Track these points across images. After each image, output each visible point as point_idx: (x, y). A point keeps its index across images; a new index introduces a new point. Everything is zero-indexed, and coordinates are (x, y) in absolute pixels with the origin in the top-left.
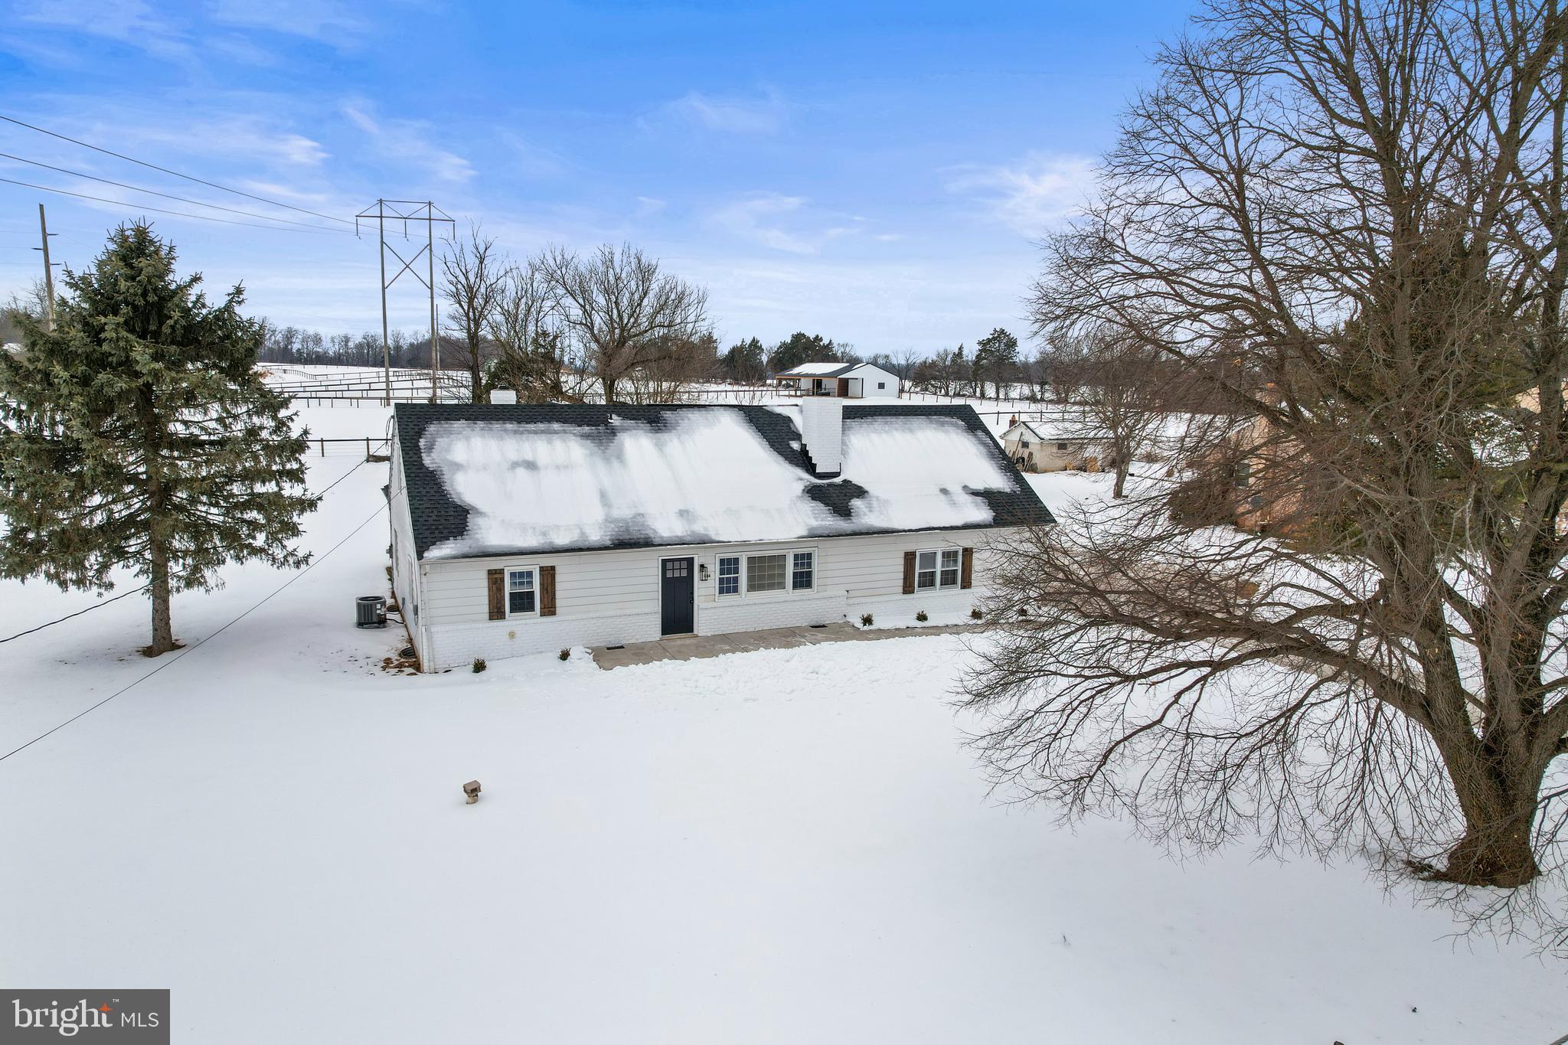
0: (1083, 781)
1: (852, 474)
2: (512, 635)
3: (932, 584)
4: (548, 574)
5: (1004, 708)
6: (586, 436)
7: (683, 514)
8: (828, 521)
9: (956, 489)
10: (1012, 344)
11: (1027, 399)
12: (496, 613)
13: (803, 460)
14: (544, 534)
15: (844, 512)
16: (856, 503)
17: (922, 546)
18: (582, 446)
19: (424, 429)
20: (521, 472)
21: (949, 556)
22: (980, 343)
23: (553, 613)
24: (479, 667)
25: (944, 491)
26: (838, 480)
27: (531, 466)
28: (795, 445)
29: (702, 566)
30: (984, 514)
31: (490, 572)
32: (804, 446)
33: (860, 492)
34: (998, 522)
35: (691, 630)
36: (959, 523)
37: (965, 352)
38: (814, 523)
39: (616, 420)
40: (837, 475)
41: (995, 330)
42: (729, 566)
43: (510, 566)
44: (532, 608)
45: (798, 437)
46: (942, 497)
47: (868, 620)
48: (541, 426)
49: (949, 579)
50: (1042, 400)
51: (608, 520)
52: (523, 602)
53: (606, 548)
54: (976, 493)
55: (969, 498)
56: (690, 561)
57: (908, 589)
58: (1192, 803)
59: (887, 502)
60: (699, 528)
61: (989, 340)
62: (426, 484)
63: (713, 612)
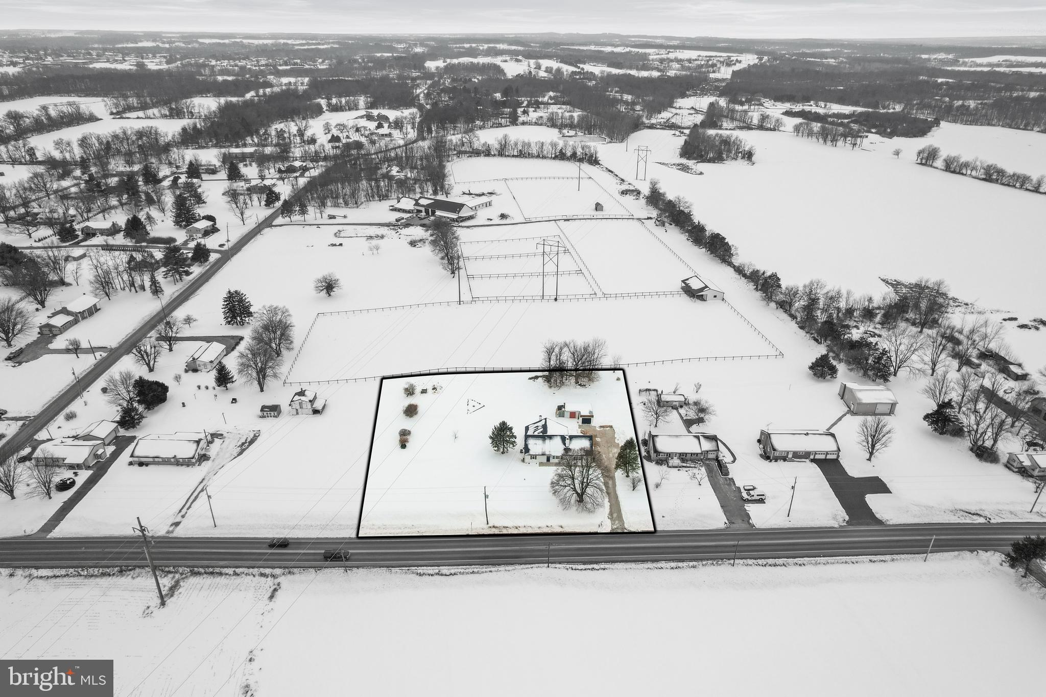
2: (532, 461)
13: (565, 444)
15: (566, 452)
18: (542, 442)
20: (536, 444)
24: (530, 463)
42: (554, 457)
43: (533, 455)
44: (534, 459)
48: (539, 439)
56: (550, 456)
60: (552, 453)
62: (526, 445)
63: (552, 460)
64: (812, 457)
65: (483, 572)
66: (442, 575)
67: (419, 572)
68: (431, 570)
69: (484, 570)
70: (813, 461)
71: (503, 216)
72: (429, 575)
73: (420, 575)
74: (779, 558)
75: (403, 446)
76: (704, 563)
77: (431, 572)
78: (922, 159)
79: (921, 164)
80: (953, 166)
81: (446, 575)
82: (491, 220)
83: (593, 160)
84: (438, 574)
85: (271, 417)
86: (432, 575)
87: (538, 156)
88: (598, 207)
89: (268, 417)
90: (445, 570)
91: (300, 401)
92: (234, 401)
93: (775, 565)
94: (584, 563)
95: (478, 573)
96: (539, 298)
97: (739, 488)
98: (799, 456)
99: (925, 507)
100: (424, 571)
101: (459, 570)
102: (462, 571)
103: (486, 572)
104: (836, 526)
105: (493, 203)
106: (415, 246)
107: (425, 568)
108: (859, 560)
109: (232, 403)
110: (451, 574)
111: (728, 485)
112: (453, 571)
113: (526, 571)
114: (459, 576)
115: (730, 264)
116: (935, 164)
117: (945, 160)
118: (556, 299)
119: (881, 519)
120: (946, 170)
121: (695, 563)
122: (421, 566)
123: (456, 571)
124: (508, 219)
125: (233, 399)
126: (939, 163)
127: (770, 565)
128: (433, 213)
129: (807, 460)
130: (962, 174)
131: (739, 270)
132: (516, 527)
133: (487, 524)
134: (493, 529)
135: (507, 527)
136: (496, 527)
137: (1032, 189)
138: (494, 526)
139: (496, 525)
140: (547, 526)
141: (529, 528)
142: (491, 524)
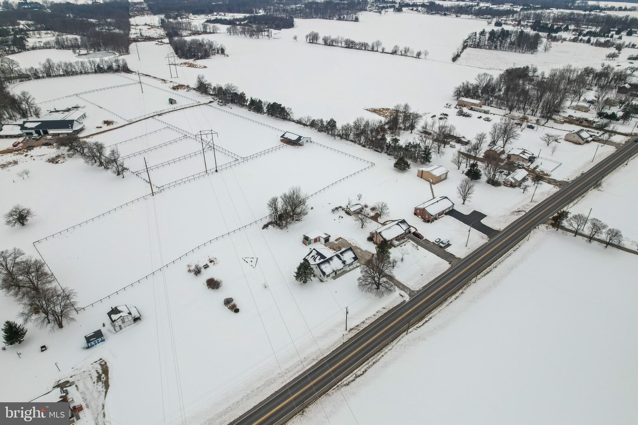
3: (351, 266)
4: (330, 275)
6: (328, 263)
7: (336, 267)
13: (341, 259)
14: (329, 272)
15: (345, 264)
16: (345, 262)
17: (350, 264)
19: (320, 266)
23: (330, 277)
24: (327, 281)
25: (351, 259)
27: (326, 267)
29: (337, 271)
34: (354, 260)
35: (337, 275)
36: (352, 261)
38: (343, 265)
39: (329, 260)
40: (343, 260)
42: (339, 270)
47: (347, 271)
51: (332, 270)
57: (349, 267)
59: (347, 261)
60: (337, 269)
62: (322, 271)
63: (338, 273)
64: (445, 212)
65: (379, 359)
66: (359, 376)
67: (345, 383)
68: (351, 377)
69: (378, 357)
70: (446, 214)
71: (107, 123)
72: (352, 381)
73: (348, 384)
74: (486, 268)
75: (237, 311)
76: (464, 288)
77: (352, 379)
78: (310, 40)
79: (310, 43)
80: (328, 42)
81: (361, 375)
82: (101, 127)
83: (126, 69)
84: (356, 377)
85: (99, 343)
86: (354, 380)
87: (81, 73)
88: (172, 101)
89: (96, 344)
90: (358, 371)
91: (122, 318)
92: (44, 348)
93: (488, 273)
94: (419, 321)
95: (377, 361)
96: (204, 174)
97: (433, 243)
98: (440, 214)
99: (502, 216)
100: (348, 381)
101: (366, 367)
102: (367, 366)
103: (380, 358)
104: (487, 241)
105: (87, 115)
106: (57, 162)
107: (345, 379)
108: (511, 253)
109: (42, 351)
110: (364, 372)
111: (427, 243)
112: (363, 370)
113: (399, 343)
114: (369, 370)
115: (290, 120)
116: (318, 42)
117: (323, 39)
118: (216, 171)
119: (497, 230)
120: (325, 45)
121: (460, 291)
122: (342, 379)
123: (365, 368)
124: (114, 124)
125: (42, 347)
126: (320, 41)
127: (486, 274)
128: (46, 133)
129: (444, 215)
130: (334, 46)
131: (299, 122)
132: (363, 322)
133: (346, 330)
134: (353, 331)
135: (358, 325)
136: (353, 329)
137: (371, 49)
138: (351, 329)
139: (351, 328)
140: (377, 312)
141: (369, 318)
142: (348, 329)
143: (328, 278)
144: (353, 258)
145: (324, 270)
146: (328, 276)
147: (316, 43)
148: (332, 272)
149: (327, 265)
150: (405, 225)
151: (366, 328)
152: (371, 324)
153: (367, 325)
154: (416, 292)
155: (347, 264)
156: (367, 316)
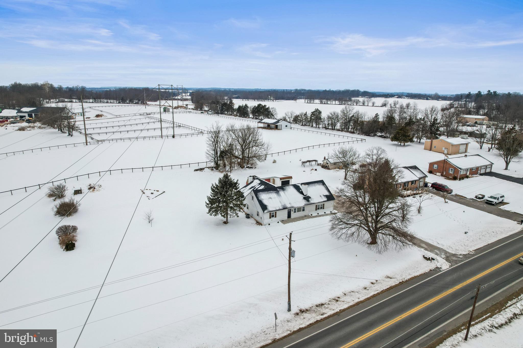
0: (339, 238)
1: (308, 195)
2: (272, 220)
3: (319, 209)
4: (276, 213)
5: (333, 231)
6: (275, 193)
7: (290, 203)
8: (307, 203)
9: (322, 195)
10: (320, 113)
11: (324, 128)
12: (270, 218)
13: (302, 193)
14: (275, 208)
15: (308, 201)
16: (310, 199)
17: (318, 204)
18: (276, 194)
19: (257, 194)
20: (270, 199)
21: (321, 205)
22: (312, 112)
23: (276, 217)
24: (269, 224)
25: (320, 196)
26: (307, 196)
27: (271, 198)
28: (301, 191)
29: (292, 210)
30: (326, 199)
31: (270, 213)
32: (302, 191)
33: (310, 197)
34: (328, 200)
35: (290, 217)
36: (323, 201)
37: (307, 114)
38: (305, 203)
39: (278, 190)
40: (307, 195)
41: (316, 109)
42: (295, 209)
43: (272, 212)
44: (274, 217)
45: (301, 189)
46: (320, 197)
47: (312, 215)
48: (270, 192)
49: (321, 208)
50: (328, 128)
51: (282, 205)
52: (273, 216)
53: (283, 209)
54: (325, 196)
55: (324, 197)
56: (291, 209)
57: (316, 210)
58: (347, 239)
59: (313, 199)
60: (292, 205)
61: (314, 112)
62: (260, 202)
63: (293, 215)
64: (479, 172)
70: (482, 174)
71: (98, 116)
79: (308, 103)
88: (165, 110)
97: (472, 199)
98: (472, 172)
111: (460, 199)
116: (315, 102)
118: (173, 136)
120: (321, 104)
124: (103, 117)
129: (478, 175)
130: (329, 104)
132: (337, 300)
133: (289, 310)
134: (305, 315)
135: (322, 305)
136: (307, 310)
137: (362, 105)
138: (302, 311)
139: (303, 308)
140: (372, 283)
141: (352, 294)
142: (295, 309)
143: (273, 219)
144: (326, 196)
145: (265, 202)
146: (273, 215)
147: (313, 103)
148: (281, 208)
149: (273, 195)
150: (417, 171)
151: (342, 311)
152: (358, 304)
153: (346, 306)
154: (461, 256)
155: (312, 201)
156: (347, 287)
